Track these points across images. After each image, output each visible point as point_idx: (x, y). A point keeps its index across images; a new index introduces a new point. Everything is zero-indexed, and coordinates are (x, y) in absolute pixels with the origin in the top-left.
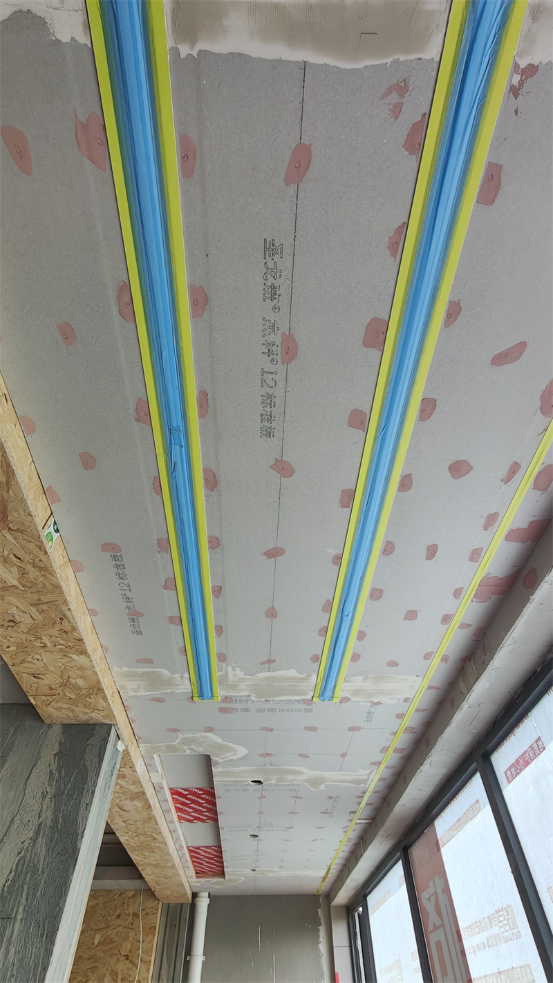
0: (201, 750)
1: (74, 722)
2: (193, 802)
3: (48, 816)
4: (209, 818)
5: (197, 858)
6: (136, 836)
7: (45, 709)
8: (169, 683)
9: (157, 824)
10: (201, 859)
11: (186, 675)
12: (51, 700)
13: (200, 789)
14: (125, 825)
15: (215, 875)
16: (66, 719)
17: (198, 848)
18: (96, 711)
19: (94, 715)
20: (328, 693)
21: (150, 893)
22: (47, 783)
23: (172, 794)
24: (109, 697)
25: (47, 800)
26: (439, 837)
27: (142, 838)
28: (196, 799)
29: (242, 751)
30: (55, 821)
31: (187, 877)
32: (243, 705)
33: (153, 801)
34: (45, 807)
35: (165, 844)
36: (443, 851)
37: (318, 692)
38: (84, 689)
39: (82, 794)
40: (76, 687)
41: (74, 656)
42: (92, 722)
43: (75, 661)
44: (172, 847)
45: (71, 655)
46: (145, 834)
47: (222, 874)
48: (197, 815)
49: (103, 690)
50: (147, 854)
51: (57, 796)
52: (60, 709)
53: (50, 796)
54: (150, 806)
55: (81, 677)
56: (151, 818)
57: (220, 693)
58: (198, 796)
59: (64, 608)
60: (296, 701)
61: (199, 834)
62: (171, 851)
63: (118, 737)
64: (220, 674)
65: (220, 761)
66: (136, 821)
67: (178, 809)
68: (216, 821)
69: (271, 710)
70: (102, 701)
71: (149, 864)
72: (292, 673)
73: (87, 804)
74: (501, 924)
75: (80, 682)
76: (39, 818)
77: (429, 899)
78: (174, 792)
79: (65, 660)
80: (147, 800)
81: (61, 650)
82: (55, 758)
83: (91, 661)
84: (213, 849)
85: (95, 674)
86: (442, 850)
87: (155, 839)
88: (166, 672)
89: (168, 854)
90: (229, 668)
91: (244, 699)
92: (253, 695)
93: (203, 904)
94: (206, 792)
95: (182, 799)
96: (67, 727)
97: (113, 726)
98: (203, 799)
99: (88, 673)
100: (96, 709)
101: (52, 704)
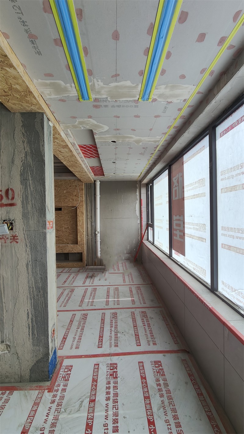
0: (88, 127)
1: (25, 111)
2: (89, 150)
3: (28, 149)
4: (96, 156)
5: (94, 170)
6: (69, 162)
7: (7, 104)
8: (65, 90)
9: (76, 157)
11: (73, 85)
12: (8, 99)
13: (91, 145)
14: (64, 158)
15: (101, 175)
16: (20, 109)
17: (94, 167)
18: (33, 105)
19: (33, 107)
20: (146, 96)
21: (79, 180)
22: (23, 137)
23: (80, 147)
24: (36, 97)
25: (25, 143)
26: (184, 161)
27: (71, 162)
28: (90, 149)
29: (106, 128)
30: (31, 151)
31: (91, 176)
32: (105, 104)
33: (72, 149)
34: (25, 146)
35: (81, 165)
36: (184, 165)
37: (141, 96)
38: (23, 92)
39: (39, 142)
40: (17, 91)
41: (7, 69)
42: (33, 111)
43: (9, 72)
44: (83, 166)
45: (6, 68)
46: (72, 161)
47: (104, 175)
48: (91, 155)
49: (32, 92)
50: (75, 168)
51: (29, 142)
52: (14, 104)
54: (71, 151)
55: (17, 84)
56: (73, 156)
57: (92, 96)
58: (90, 148)
60: (130, 101)
61: (93, 162)
62: (83, 167)
63: (48, 120)
64: (90, 84)
65: (97, 132)
66: (67, 157)
67: (83, 153)
68: (99, 157)
69: (119, 106)
70: (33, 99)
71: (77, 171)
72: (128, 83)
73: (43, 145)
74: (199, 183)
75: (18, 87)
76: (25, 150)
77: (175, 179)
78: (80, 146)
80: (69, 149)
82: (22, 128)
83: (18, 72)
85: (24, 81)
87: (76, 163)
88: (62, 83)
89: (83, 168)
90: (95, 80)
91: (105, 100)
92: (109, 98)
93: (98, 184)
94: (93, 146)
95: (84, 149)
96: (23, 114)
97: (44, 114)
98: (92, 149)
99: (20, 81)
100: (32, 104)
101: (10, 101)
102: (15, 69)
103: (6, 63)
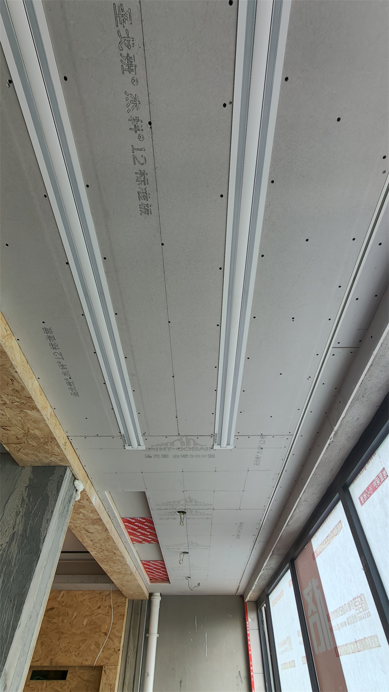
0: (138, 488)
1: (40, 465)
2: (139, 527)
4: (152, 540)
5: (149, 569)
6: (101, 552)
7: (17, 454)
9: (114, 542)
10: (152, 569)
12: (20, 447)
13: (143, 518)
14: (92, 543)
15: (163, 581)
16: (33, 462)
17: (148, 561)
18: (54, 456)
19: (53, 459)
21: (119, 592)
26: (314, 551)
27: (106, 553)
28: (142, 526)
31: (142, 581)
32: (163, 452)
33: (109, 526)
34: (18, 521)
35: (123, 557)
38: (42, 438)
39: (45, 514)
40: (35, 437)
41: (29, 412)
42: (52, 464)
43: (30, 415)
44: (128, 560)
45: (26, 411)
46: (107, 550)
47: (168, 580)
48: (144, 538)
49: (55, 439)
50: (112, 564)
52: (27, 454)
53: (21, 515)
54: (107, 529)
55: (37, 429)
56: (109, 538)
58: (143, 523)
59: (12, 371)
61: (147, 552)
63: (75, 478)
66: (99, 540)
67: (129, 534)
68: (157, 542)
69: (184, 456)
70: (56, 448)
73: (47, 519)
74: (357, 608)
75: (37, 432)
76: (14, 528)
77: (308, 594)
78: (125, 521)
79: (22, 415)
81: (18, 407)
82: (26, 490)
83: (42, 415)
84: (159, 563)
85: (47, 426)
86: (316, 559)
87: (115, 553)
91: (163, 447)
93: (157, 601)
94: (147, 520)
95: (131, 525)
96: (35, 469)
97: (68, 468)
98: (146, 525)
99: (42, 425)
100: (53, 454)
101: (21, 450)
102: (38, 411)
103: (29, 406)
